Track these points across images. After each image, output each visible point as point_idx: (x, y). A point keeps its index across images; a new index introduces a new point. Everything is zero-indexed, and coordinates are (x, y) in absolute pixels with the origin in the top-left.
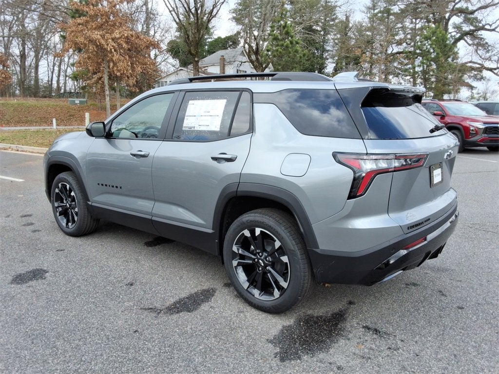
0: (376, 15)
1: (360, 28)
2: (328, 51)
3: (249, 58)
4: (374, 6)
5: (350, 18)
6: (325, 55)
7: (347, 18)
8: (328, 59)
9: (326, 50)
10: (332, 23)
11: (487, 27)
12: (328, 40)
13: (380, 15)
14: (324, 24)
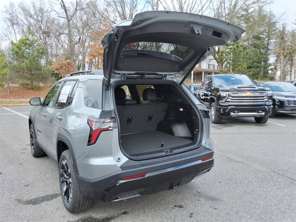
2: (271, 50)
3: (214, 57)
5: (286, 29)
6: (269, 52)
7: (284, 28)
8: (270, 55)
9: (270, 49)
10: (273, 32)
12: (271, 43)
14: (268, 33)
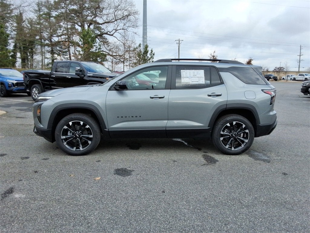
0: (42, 15)
1: (31, 22)
4: (39, 10)
5: (23, 15)
11: (109, 33)
13: (44, 16)
